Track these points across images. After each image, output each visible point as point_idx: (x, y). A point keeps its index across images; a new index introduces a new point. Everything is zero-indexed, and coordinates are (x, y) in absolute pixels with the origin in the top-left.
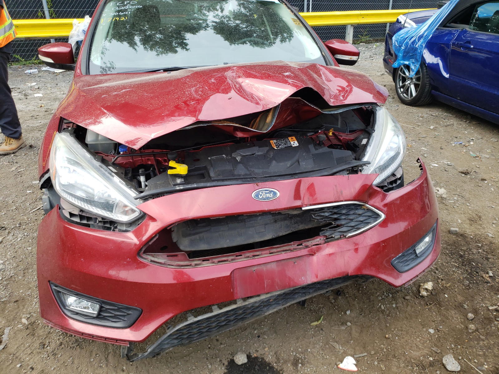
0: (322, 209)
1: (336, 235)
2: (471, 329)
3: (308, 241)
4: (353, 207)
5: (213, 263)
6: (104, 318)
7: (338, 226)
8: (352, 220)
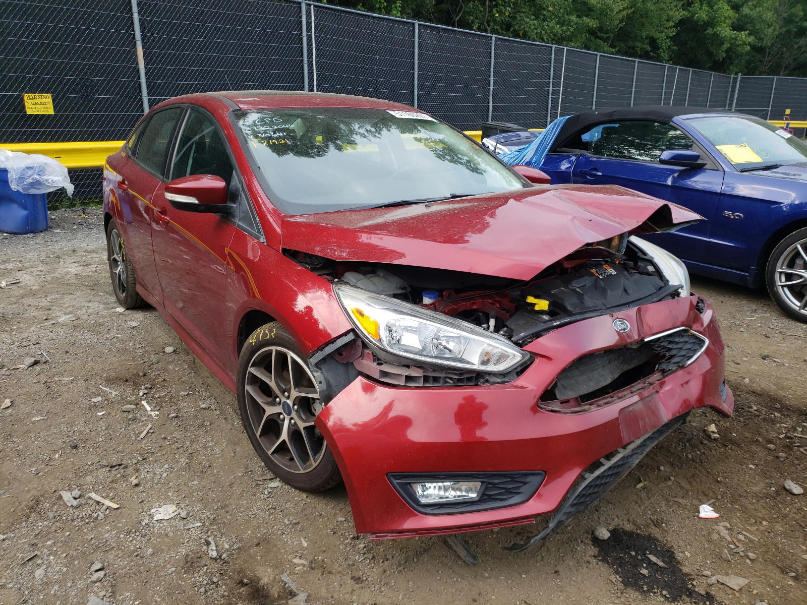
0: (658, 339)
1: (672, 367)
2: (782, 457)
3: (649, 378)
4: (683, 334)
5: (599, 406)
6: (491, 498)
7: (672, 357)
8: (681, 349)
